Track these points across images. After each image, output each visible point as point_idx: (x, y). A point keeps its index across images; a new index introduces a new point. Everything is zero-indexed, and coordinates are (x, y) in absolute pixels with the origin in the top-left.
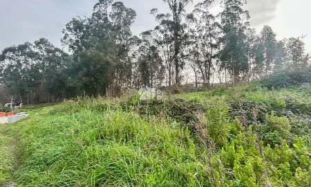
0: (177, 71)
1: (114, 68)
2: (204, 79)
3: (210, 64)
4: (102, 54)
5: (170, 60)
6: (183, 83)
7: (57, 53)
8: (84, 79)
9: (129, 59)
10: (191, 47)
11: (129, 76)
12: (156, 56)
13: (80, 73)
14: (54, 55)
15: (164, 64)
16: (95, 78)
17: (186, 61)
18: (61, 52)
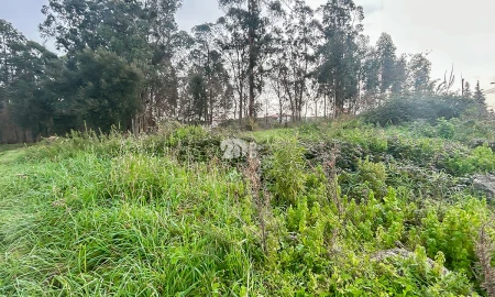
0: (253, 96)
1: (146, 84)
2: (292, 109)
3: (303, 88)
4: (121, 59)
5: (242, 76)
6: (261, 115)
7: (34, 51)
8: (90, 102)
9: (173, 71)
10: (275, 57)
11: (173, 101)
12: (219, 68)
13: (81, 92)
14: (27, 56)
15: (232, 83)
16: (109, 100)
17: (267, 80)
18: (42, 49)
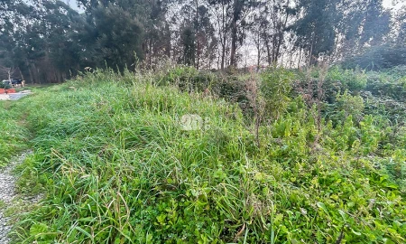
0: (234, 47)
1: (146, 37)
2: (269, 62)
3: (281, 42)
4: (127, 14)
5: (226, 30)
6: (240, 65)
7: (61, 9)
8: (105, 50)
9: (167, 26)
10: (257, 11)
11: (167, 52)
12: (206, 22)
13: (99, 43)
14: (57, 13)
15: (217, 36)
16: (119, 50)
17: (248, 33)
18: (67, 8)
